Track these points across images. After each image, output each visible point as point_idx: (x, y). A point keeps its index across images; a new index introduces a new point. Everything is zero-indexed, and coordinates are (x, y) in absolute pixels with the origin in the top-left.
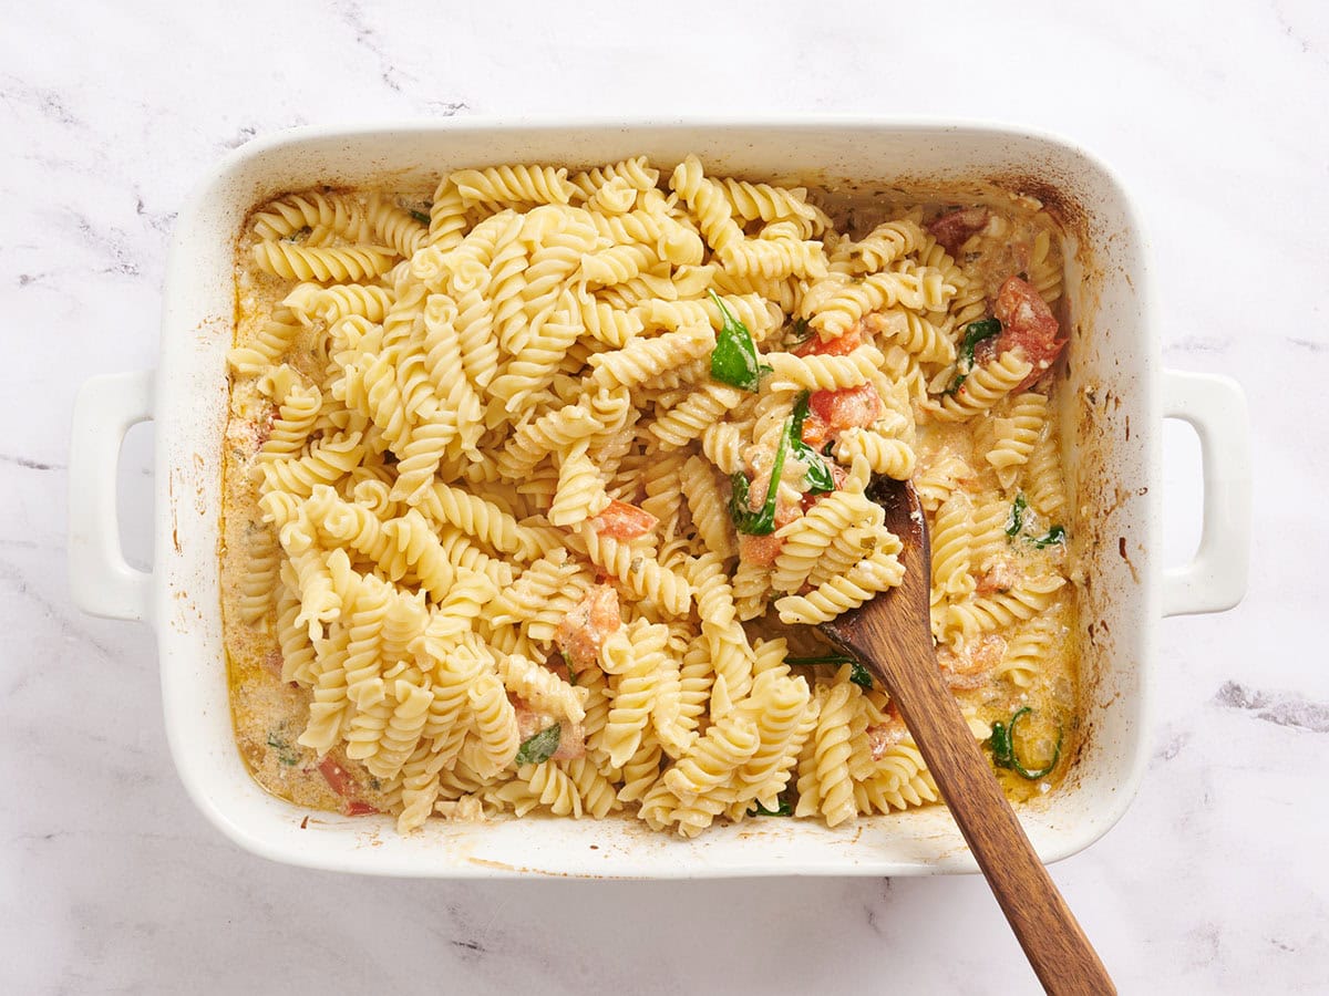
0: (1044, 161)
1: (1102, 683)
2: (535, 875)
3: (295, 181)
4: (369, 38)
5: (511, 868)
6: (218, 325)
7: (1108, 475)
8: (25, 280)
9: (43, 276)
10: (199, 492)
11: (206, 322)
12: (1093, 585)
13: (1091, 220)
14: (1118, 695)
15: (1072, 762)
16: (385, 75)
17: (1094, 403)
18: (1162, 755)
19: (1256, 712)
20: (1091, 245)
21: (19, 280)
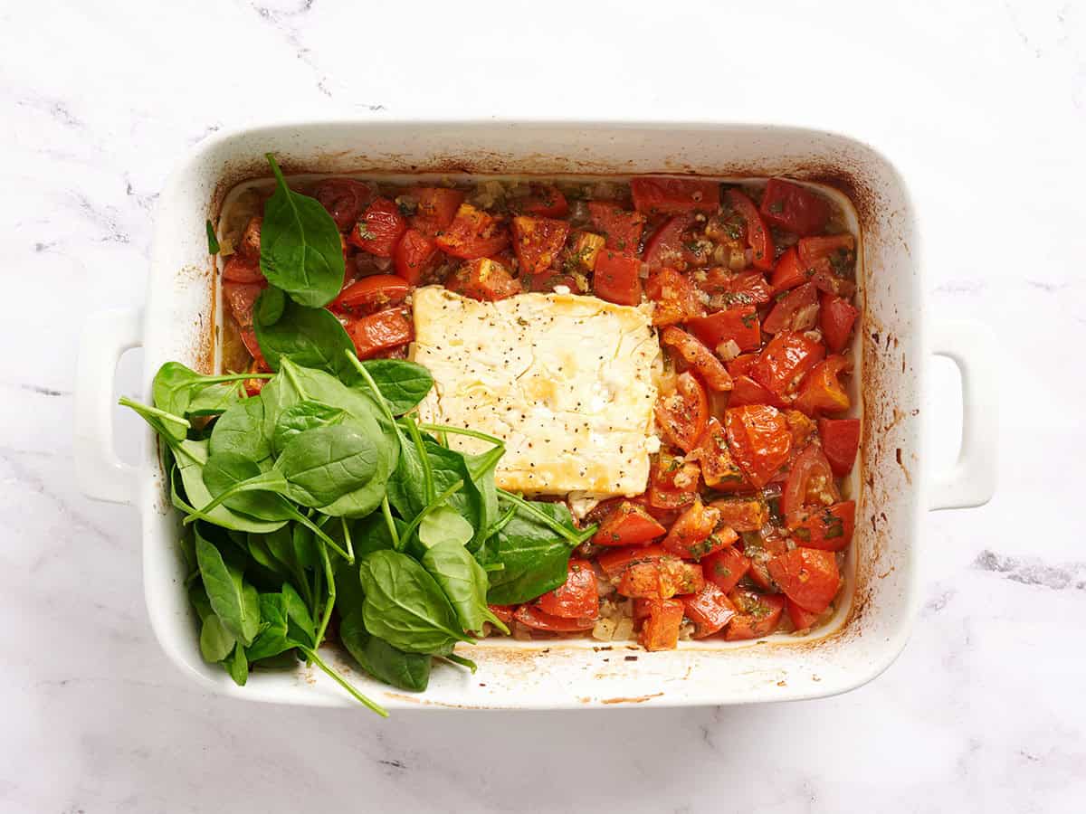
0: (841, 153)
1: (881, 559)
2: (435, 706)
3: (255, 161)
4: (306, 55)
5: (417, 701)
6: (193, 274)
7: (888, 399)
8: (40, 247)
9: (54, 244)
11: (183, 270)
12: (876, 485)
13: (877, 200)
14: (893, 569)
15: (855, 617)
16: (320, 84)
17: (877, 342)
18: (932, 606)
19: (1006, 574)
20: (877, 219)
21: (35, 248)
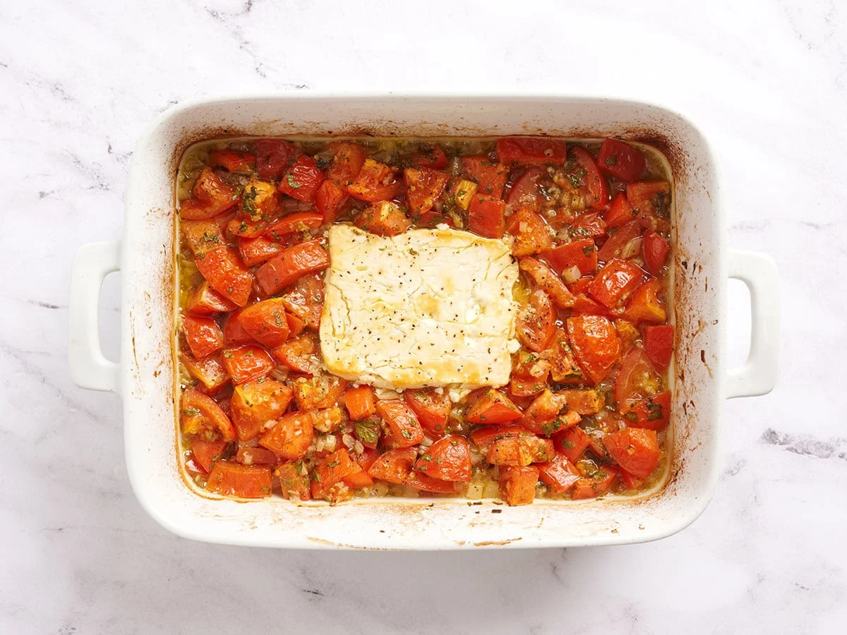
0: (659, 120)
1: (690, 437)
2: (346, 548)
3: (206, 126)
4: (247, 46)
5: (332, 543)
6: (158, 214)
7: (694, 312)
8: (42, 195)
9: (53, 192)
10: (148, 315)
11: (151, 211)
12: (686, 379)
13: (686, 157)
14: (700, 444)
15: (672, 480)
16: (257, 69)
17: (686, 268)
18: (729, 472)
19: (785, 447)
20: (686, 172)
21: (38, 195)
